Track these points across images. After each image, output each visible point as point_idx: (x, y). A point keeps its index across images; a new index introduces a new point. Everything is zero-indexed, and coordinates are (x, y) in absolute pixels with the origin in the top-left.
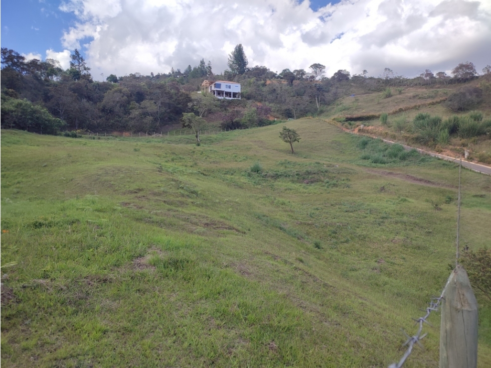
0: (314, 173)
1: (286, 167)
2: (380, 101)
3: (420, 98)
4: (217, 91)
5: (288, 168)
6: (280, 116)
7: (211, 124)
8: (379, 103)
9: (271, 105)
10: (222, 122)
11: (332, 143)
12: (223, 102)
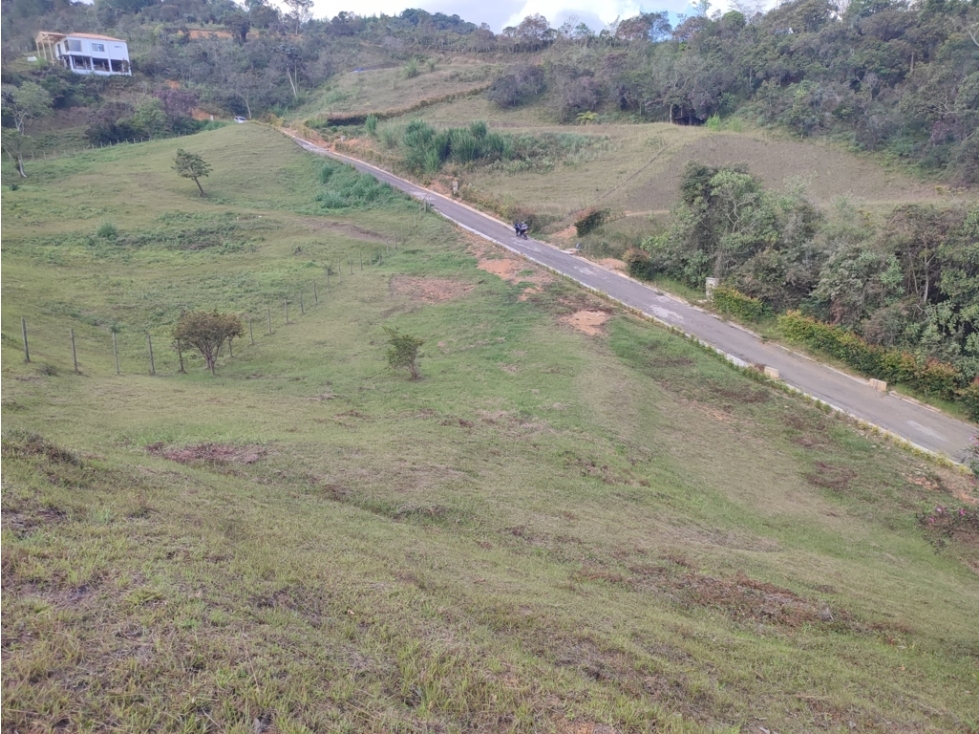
0: (212, 233)
1: (168, 224)
2: (399, 85)
3: (461, 80)
4: (73, 56)
5: (173, 225)
6: (221, 110)
7: (65, 131)
8: (396, 89)
9: (199, 86)
10: (88, 127)
11: (277, 174)
12: (92, 81)
